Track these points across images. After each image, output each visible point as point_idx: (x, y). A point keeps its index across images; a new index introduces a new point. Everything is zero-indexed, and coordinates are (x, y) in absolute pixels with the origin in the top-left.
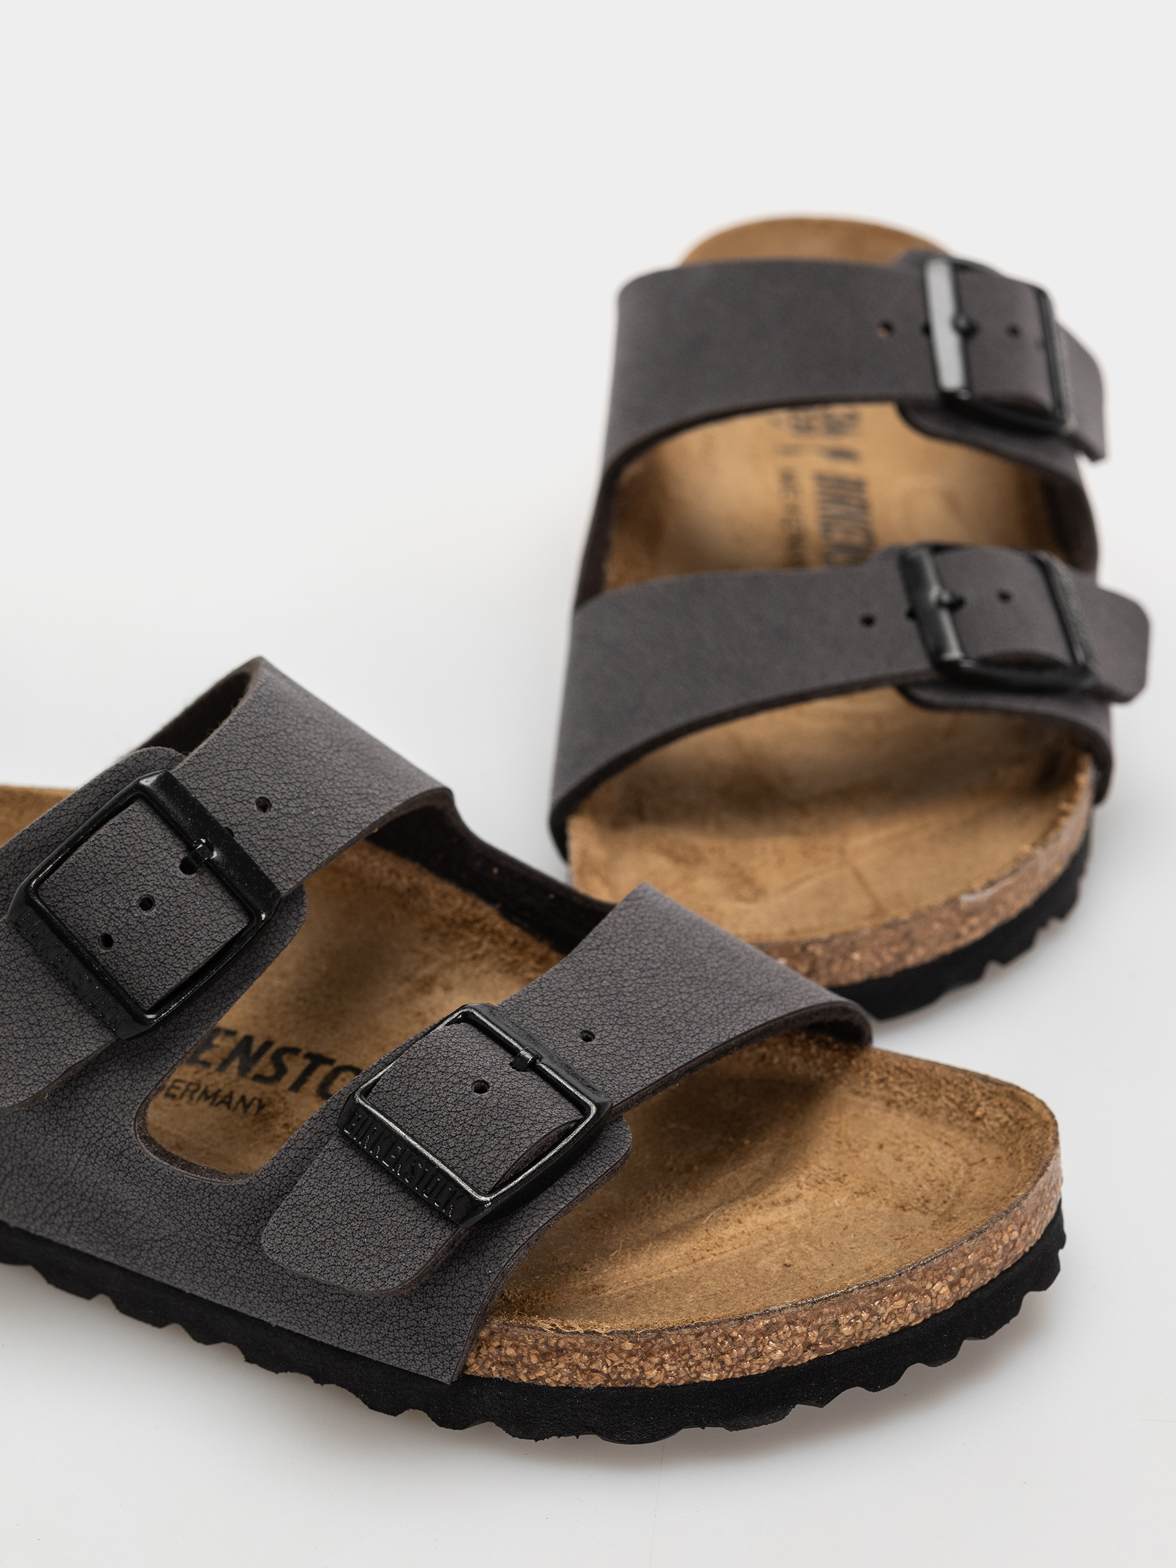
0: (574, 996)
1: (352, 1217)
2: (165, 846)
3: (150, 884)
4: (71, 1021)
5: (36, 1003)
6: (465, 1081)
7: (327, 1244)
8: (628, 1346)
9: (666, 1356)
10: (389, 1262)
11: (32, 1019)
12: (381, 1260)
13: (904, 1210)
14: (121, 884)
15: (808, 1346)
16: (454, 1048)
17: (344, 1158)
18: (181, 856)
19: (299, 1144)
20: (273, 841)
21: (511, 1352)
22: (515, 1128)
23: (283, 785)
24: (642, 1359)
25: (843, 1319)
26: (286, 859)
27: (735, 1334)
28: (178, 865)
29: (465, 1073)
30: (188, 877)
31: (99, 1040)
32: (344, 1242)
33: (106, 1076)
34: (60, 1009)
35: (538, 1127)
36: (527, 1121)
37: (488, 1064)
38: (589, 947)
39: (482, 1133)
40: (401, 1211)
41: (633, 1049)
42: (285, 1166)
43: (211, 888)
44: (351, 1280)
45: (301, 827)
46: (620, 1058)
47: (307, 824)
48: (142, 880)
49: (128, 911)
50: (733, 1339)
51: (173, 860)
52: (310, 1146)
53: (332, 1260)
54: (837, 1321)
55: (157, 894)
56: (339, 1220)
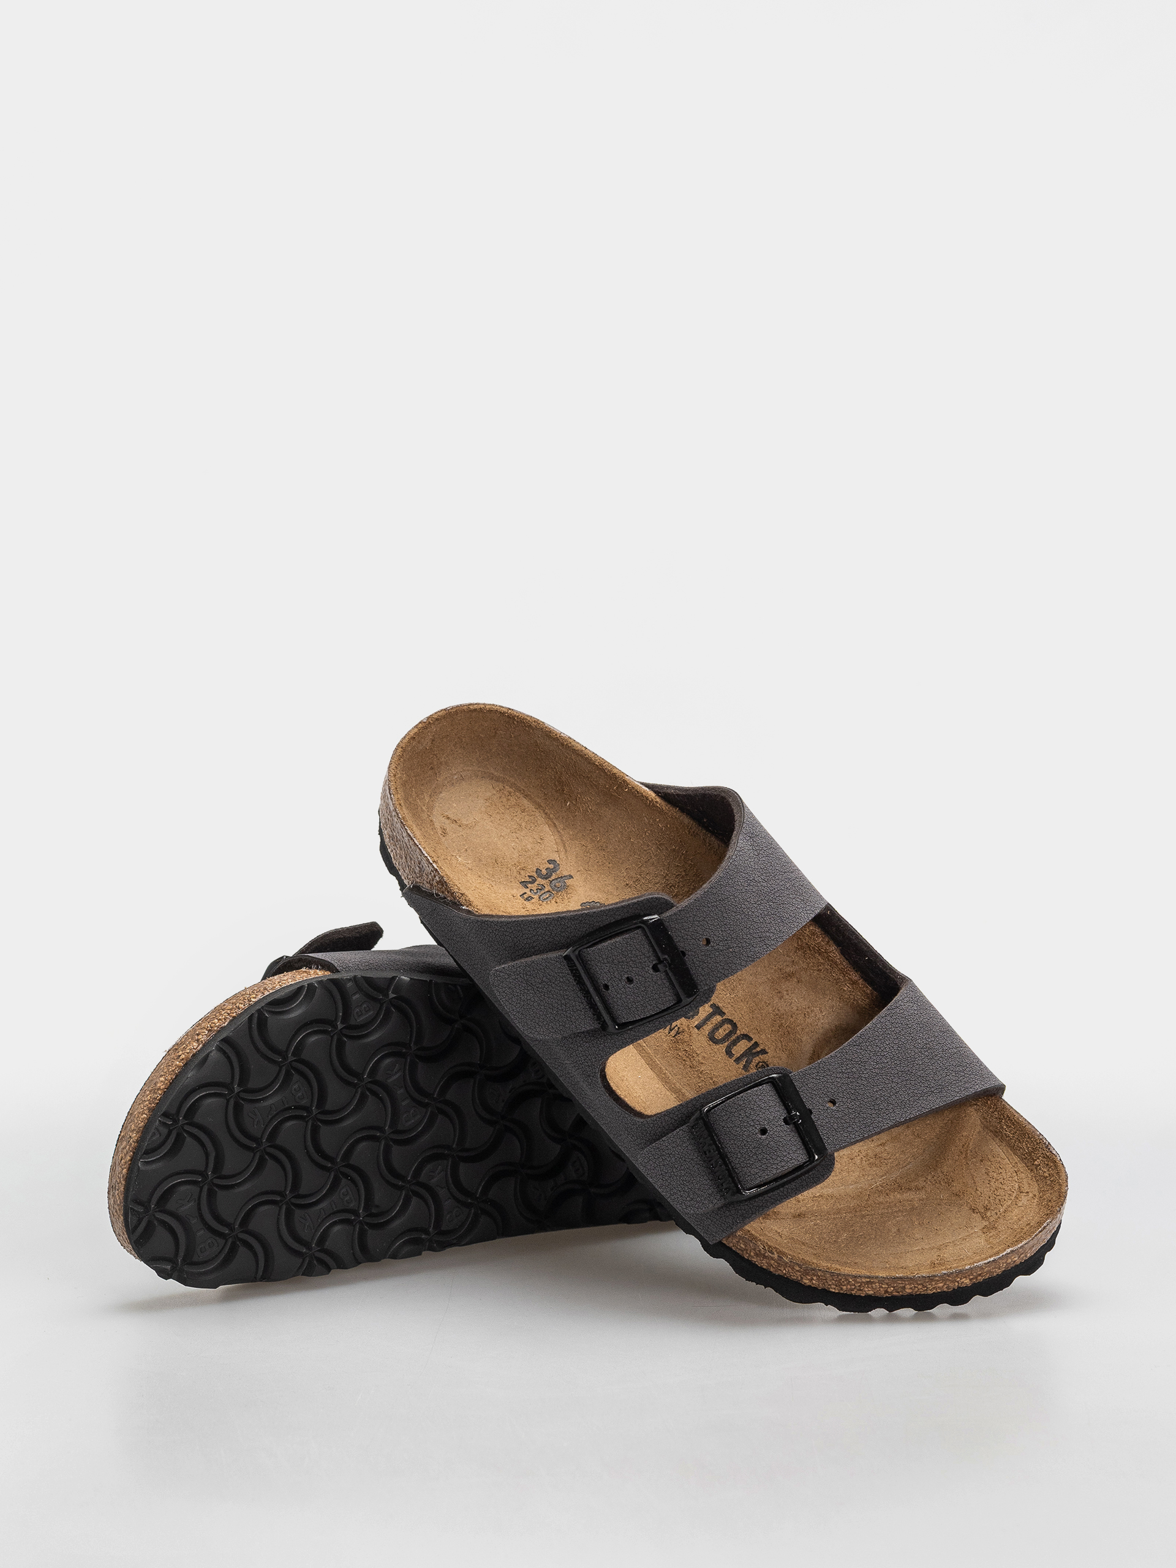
0: (835, 1075)
1: (682, 1168)
2: (648, 955)
3: (634, 972)
4: (581, 1011)
5: (567, 995)
6: (756, 1126)
7: (667, 1175)
8: (798, 1268)
9: (815, 1278)
10: (692, 1199)
11: (563, 1002)
12: (689, 1196)
13: (974, 1212)
14: (620, 966)
15: (886, 1292)
16: (758, 1103)
17: (688, 1137)
18: (654, 963)
19: (671, 1116)
20: (705, 963)
21: (742, 1246)
22: (771, 1161)
23: (720, 932)
24: (803, 1274)
25: (908, 1287)
26: (708, 974)
27: (851, 1280)
28: (651, 967)
29: (758, 1121)
30: (654, 974)
31: (591, 1025)
32: (675, 1178)
33: (592, 1038)
34: (577, 1004)
35: (783, 1164)
36: (779, 1159)
37: (772, 1118)
38: (855, 1044)
39: (755, 1157)
40: (705, 1177)
41: (853, 1117)
42: (661, 1123)
43: (665, 981)
44: (673, 1198)
45: (721, 958)
46: (844, 1122)
47: (725, 956)
48: (631, 969)
49: (620, 980)
50: (849, 1281)
51: (649, 963)
52: (676, 1118)
53: (667, 1184)
54: (904, 1287)
55: (636, 979)
56: (676, 1166)
